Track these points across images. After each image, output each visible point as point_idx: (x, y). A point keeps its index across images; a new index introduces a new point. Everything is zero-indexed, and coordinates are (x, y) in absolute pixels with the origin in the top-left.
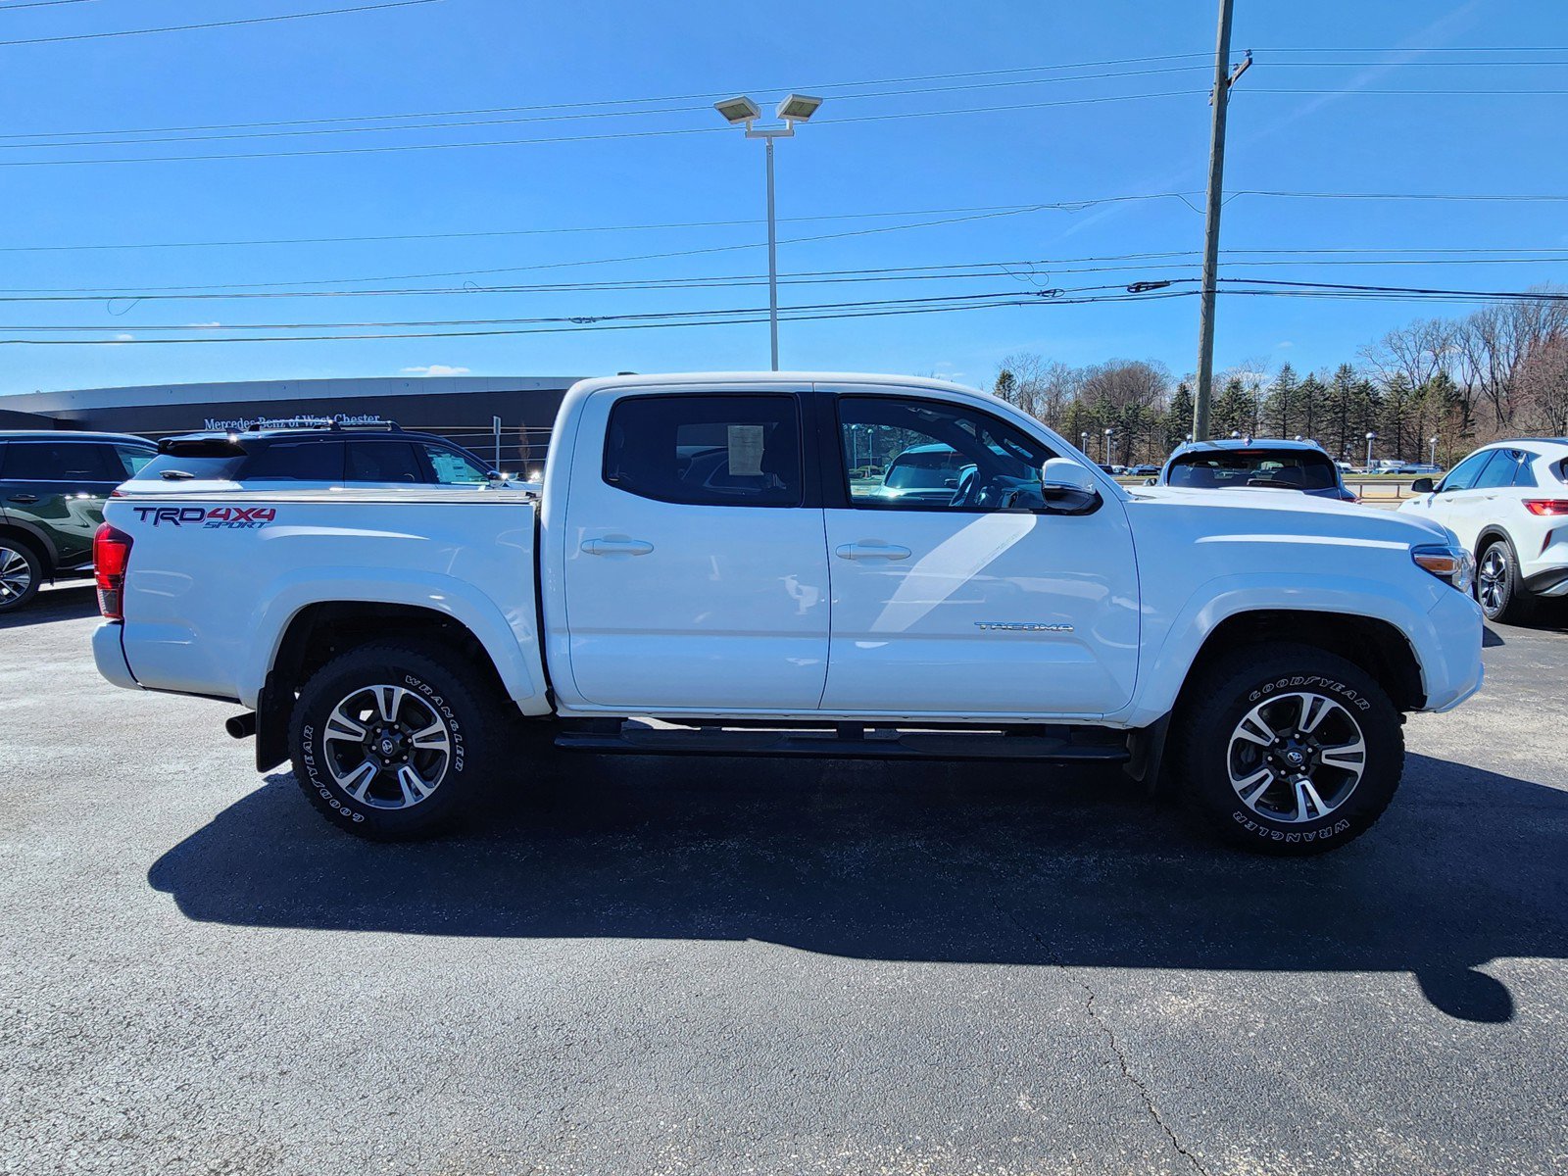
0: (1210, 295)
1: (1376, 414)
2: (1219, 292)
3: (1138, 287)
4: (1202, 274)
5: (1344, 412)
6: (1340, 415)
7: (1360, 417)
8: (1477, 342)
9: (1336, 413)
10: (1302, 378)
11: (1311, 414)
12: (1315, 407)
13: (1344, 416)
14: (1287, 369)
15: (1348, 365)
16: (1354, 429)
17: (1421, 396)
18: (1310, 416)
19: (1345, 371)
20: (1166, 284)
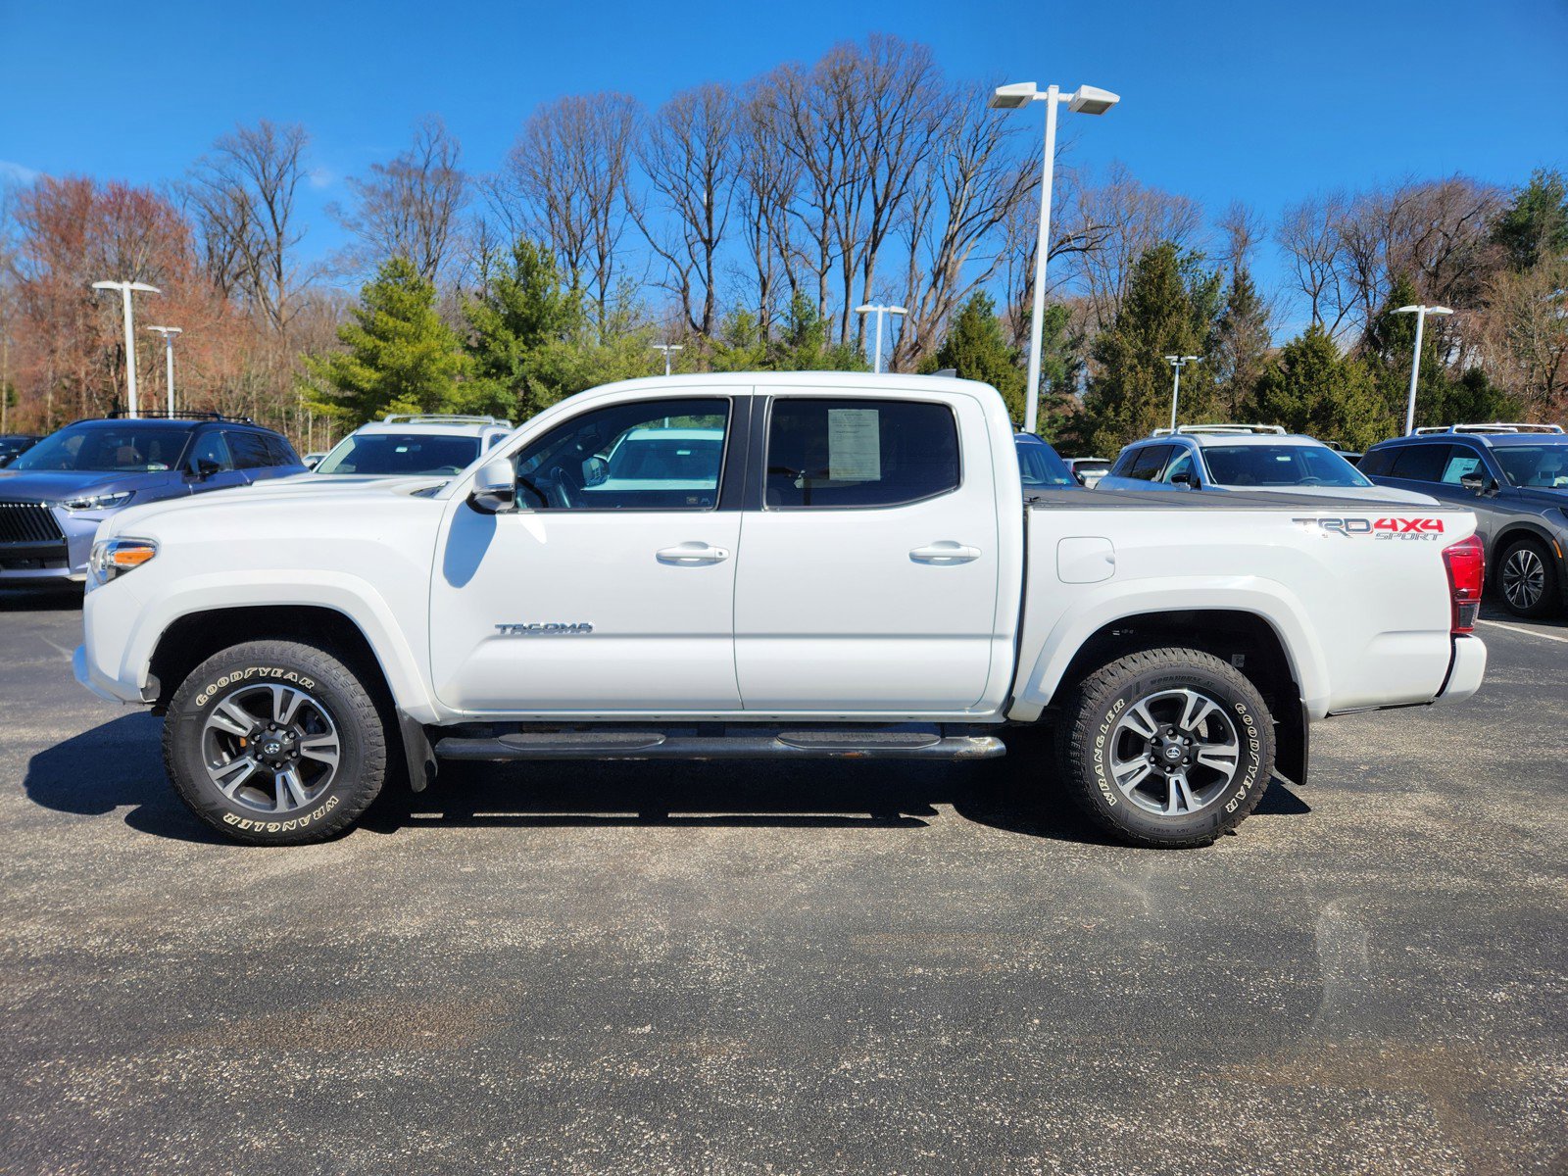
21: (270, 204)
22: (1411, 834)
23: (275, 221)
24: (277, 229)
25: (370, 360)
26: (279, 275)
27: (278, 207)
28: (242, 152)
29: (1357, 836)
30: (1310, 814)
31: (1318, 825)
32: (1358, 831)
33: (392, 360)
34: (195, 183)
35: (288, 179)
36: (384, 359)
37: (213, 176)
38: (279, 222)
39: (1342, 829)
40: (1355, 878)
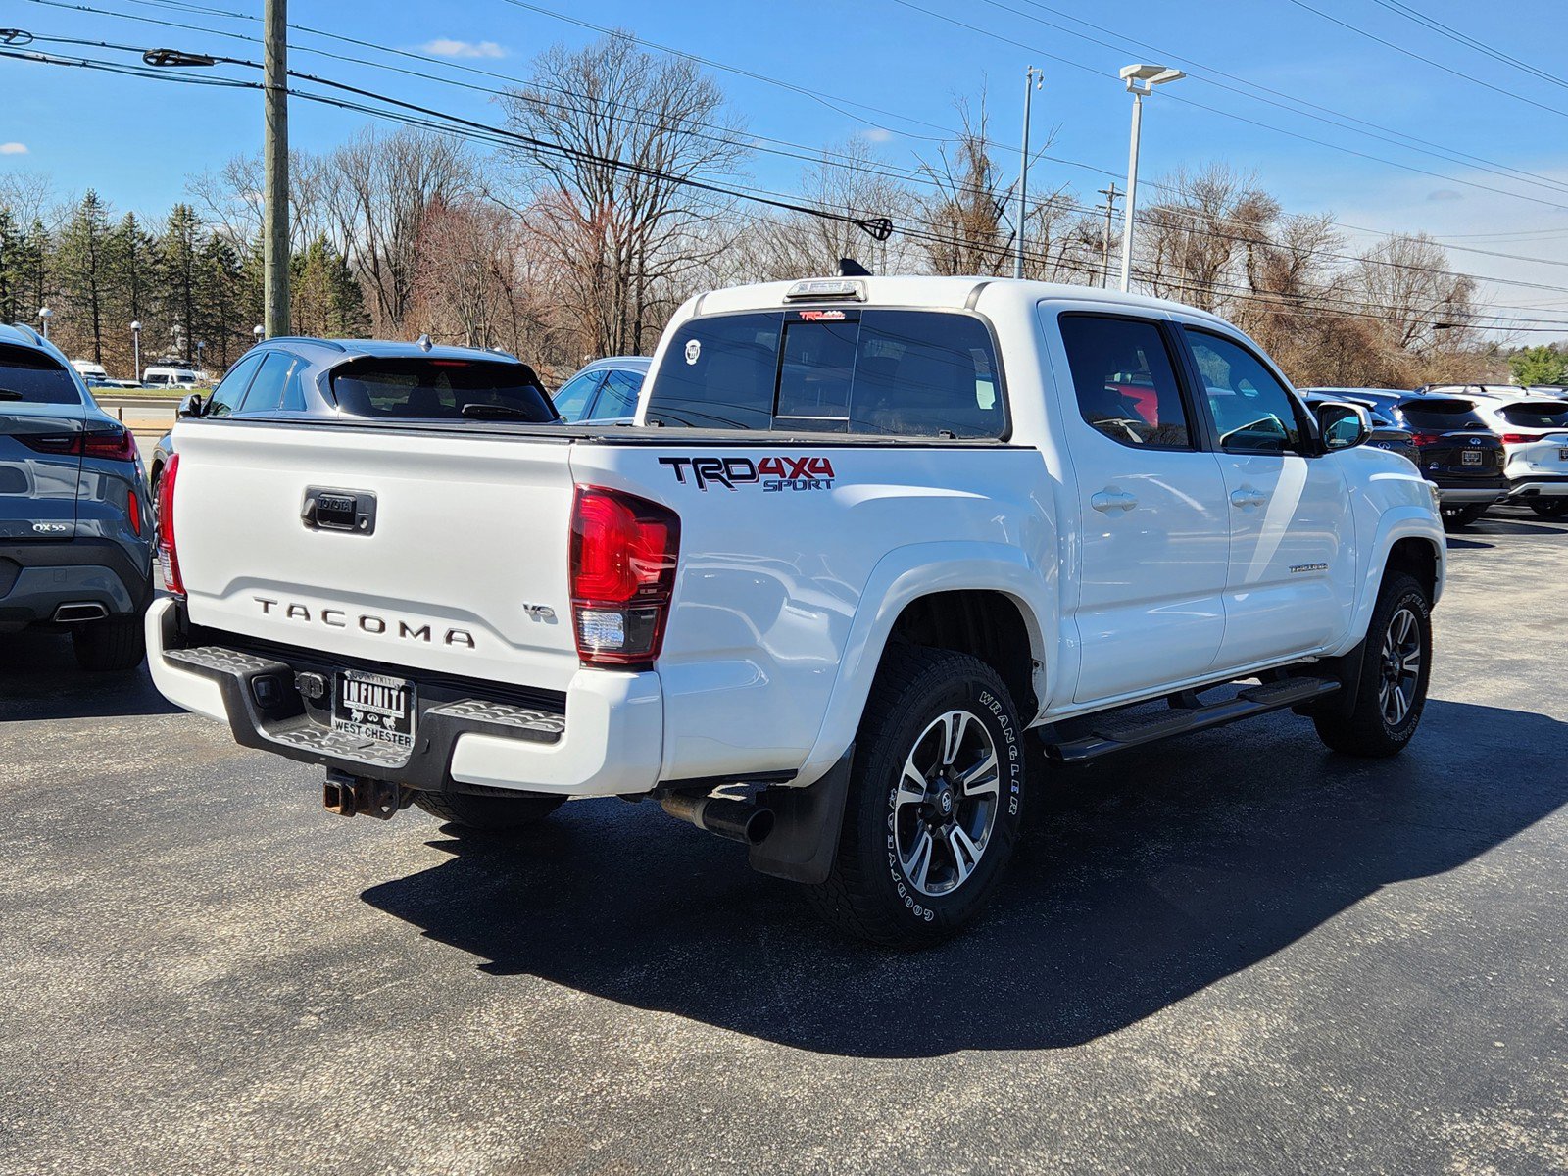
0: (279, 95)
1: (235, 294)
2: (293, 93)
3: (162, 58)
4: (264, 57)
5: (188, 286)
6: (181, 290)
7: (212, 296)
8: (348, 195)
9: (176, 287)
10: (115, 219)
11: (138, 286)
12: (143, 273)
13: (188, 292)
14: (92, 201)
15: (187, 208)
16: (205, 316)
17: (298, 271)
18: (135, 286)
19: (185, 216)
20: (206, 61)
22: (219, 900)
29: (288, 878)
30: (359, 892)
31: (341, 880)
32: (290, 884)
39: (310, 882)
40: (278, 836)
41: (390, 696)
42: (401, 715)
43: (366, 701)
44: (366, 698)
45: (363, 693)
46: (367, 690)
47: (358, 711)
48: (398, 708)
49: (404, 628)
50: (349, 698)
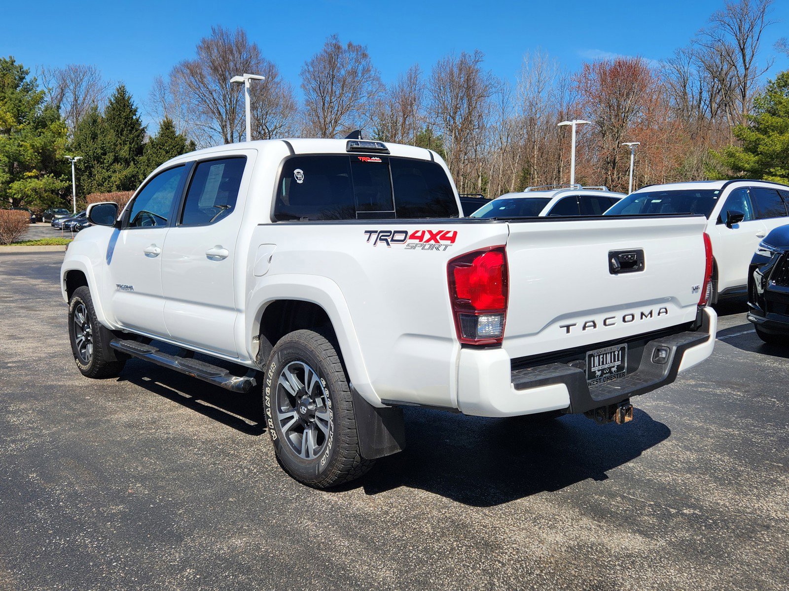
21: (742, 50)
23: (744, 61)
24: (745, 66)
25: (752, 148)
26: (744, 96)
27: (748, 52)
28: (727, 20)
33: (767, 148)
34: (696, 47)
35: (757, 29)
36: (761, 148)
37: (707, 39)
38: (747, 60)
41: (615, 355)
42: (619, 363)
43: (603, 364)
44: (603, 362)
45: (601, 360)
46: (603, 358)
47: (599, 371)
48: (618, 360)
49: (642, 314)
50: (594, 367)
